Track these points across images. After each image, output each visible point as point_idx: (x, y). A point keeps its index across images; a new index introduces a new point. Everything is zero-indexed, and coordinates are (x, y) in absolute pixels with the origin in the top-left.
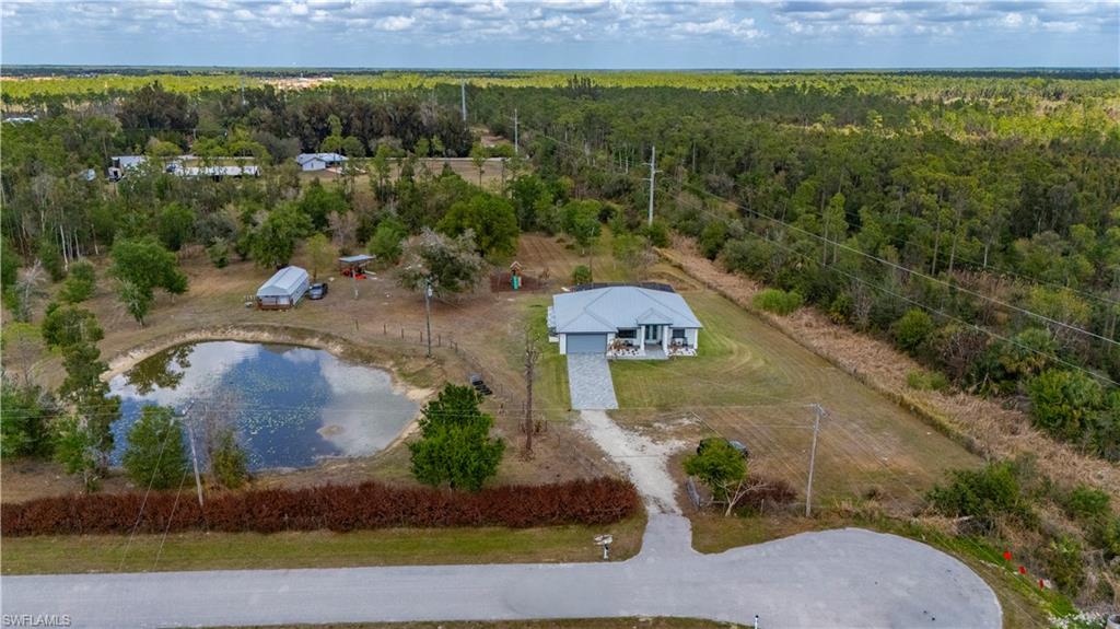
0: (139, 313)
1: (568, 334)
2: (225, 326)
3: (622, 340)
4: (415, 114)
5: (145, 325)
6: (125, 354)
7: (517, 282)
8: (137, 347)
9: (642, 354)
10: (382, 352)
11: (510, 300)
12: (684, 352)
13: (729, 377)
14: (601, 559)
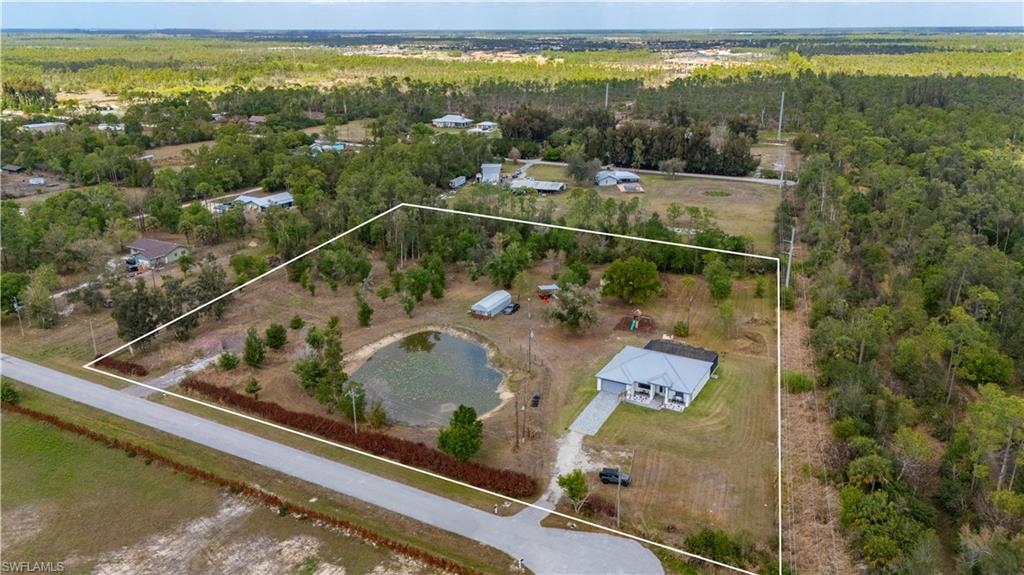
0: (409, 309)
1: (603, 379)
2: (448, 325)
3: (641, 390)
5: (411, 317)
6: (392, 335)
7: (636, 323)
8: (399, 331)
9: (648, 402)
10: (510, 362)
11: (619, 338)
12: (676, 407)
13: (686, 433)
14: (493, 512)
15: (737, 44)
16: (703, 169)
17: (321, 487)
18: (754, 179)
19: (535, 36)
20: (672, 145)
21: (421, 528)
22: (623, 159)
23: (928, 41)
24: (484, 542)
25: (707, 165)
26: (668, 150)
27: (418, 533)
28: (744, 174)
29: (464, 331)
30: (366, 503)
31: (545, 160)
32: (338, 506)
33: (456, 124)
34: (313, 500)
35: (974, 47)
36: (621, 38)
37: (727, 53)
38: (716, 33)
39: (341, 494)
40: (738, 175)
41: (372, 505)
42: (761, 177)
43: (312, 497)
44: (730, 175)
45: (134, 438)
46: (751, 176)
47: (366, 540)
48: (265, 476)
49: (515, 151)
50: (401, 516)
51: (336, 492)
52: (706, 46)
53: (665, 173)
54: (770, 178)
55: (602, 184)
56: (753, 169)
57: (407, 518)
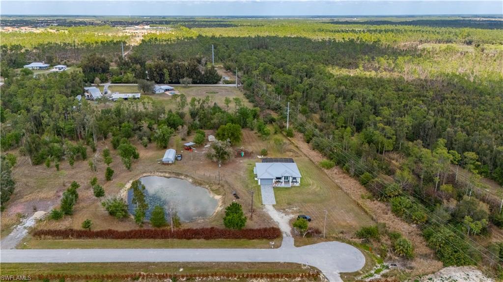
0: (128, 167)
1: (261, 179)
2: (154, 171)
3: (277, 180)
4: (197, 68)
5: (130, 171)
7: (243, 154)
8: (131, 179)
9: (283, 185)
10: (204, 182)
11: (241, 161)
12: (296, 184)
13: (309, 194)
14: (271, 248)
15: (149, 23)
16: (198, 82)
17: (179, 262)
18: (221, 85)
19: (33, 18)
20: (181, 71)
21: (248, 265)
22: (158, 79)
23: (231, 22)
24: (282, 261)
25: (199, 80)
26: (180, 74)
27: (248, 267)
28: (216, 83)
29: (165, 172)
30: (211, 262)
31: (112, 83)
32: (198, 268)
33: (40, 67)
34: (181, 270)
35: (249, 24)
36: (85, 20)
37: (148, 27)
38: (133, 17)
39: (194, 262)
40: (214, 84)
41: (215, 262)
42: (223, 84)
43: (179, 268)
44: (210, 84)
45: (34, 272)
46: (219, 84)
47: (230, 278)
48: (143, 267)
49: (97, 79)
50: (234, 263)
51: (191, 262)
52: (138, 24)
53: (183, 85)
54: (228, 84)
55: (157, 92)
56: (220, 80)
57: (237, 263)
